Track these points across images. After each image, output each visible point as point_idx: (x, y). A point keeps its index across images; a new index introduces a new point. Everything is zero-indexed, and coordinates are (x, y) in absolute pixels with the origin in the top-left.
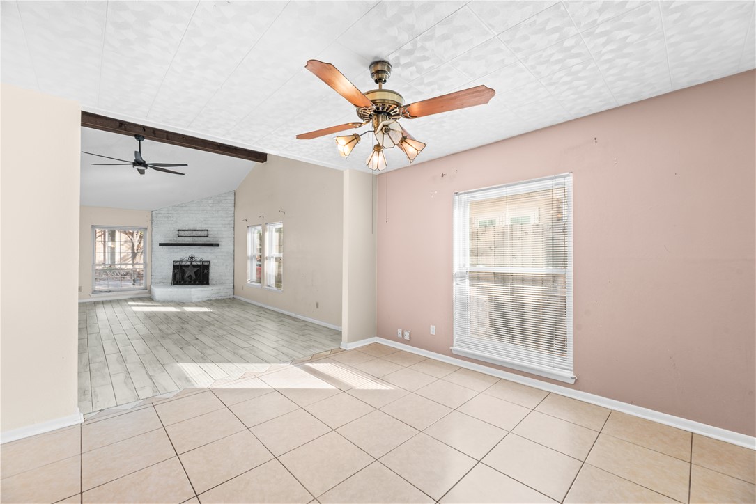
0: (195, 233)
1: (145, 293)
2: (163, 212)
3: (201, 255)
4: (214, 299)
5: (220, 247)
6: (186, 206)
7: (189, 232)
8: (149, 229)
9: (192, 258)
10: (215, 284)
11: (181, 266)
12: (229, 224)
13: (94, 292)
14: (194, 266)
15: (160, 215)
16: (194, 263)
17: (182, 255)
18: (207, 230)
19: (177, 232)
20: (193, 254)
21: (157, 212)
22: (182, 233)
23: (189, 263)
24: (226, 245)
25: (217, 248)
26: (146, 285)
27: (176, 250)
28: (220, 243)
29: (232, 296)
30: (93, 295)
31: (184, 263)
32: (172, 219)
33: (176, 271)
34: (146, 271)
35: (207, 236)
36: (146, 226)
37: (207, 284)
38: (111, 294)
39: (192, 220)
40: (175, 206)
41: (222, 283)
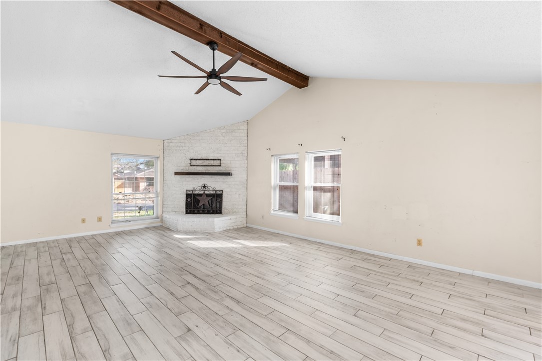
0: (207, 163)
1: (157, 222)
2: (176, 141)
3: (214, 184)
4: (232, 228)
5: (233, 176)
6: (198, 136)
7: (202, 161)
8: (161, 157)
9: (204, 187)
10: (229, 213)
11: (195, 195)
12: (242, 153)
13: (113, 222)
14: (208, 195)
15: (171, 144)
16: (206, 192)
17: (195, 184)
18: (220, 160)
19: (189, 162)
20: (206, 183)
21: (169, 141)
22: (194, 162)
23: (202, 192)
24: (239, 174)
25: (229, 177)
26: (157, 214)
27: (188, 179)
28: (233, 172)
29: (245, 225)
30: (112, 226)
31: (197, 192)
32: (184, 148)
33: (189, 200)
34: (157, 201)
35: (220, 166)
36: (157, 155)
37: (221, 213)
38: (127, 223)
39: (204, 150)
40: (187, 135)
41: (235, 212)
